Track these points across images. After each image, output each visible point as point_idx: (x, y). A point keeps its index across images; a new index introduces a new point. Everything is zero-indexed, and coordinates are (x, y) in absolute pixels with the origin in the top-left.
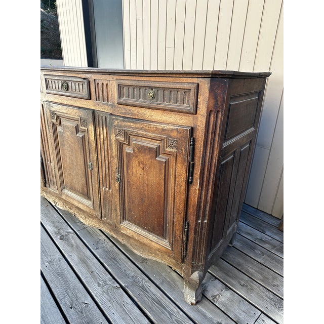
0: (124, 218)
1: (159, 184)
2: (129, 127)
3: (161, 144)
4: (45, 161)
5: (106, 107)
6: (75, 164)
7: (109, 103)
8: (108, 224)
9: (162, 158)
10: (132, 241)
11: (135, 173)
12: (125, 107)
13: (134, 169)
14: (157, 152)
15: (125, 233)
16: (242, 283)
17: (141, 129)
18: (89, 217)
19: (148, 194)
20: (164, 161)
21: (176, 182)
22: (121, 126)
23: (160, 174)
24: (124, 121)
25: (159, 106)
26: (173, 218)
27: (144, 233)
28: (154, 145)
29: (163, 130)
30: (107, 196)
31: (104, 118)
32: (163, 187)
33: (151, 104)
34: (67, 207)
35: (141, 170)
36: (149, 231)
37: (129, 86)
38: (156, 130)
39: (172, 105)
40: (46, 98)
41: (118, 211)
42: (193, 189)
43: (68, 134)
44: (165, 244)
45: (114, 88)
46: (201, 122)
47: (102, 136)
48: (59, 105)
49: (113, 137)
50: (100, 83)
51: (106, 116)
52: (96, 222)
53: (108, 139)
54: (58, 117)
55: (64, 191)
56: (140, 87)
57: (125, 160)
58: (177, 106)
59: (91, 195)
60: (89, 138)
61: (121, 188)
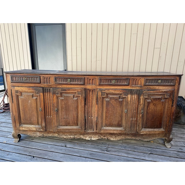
0: (142, 128)
1: (162, 109)
2: (151, 92)
3: (163, 96)
4: (87, 117)
6: (115, 113)
7: (139, 86)
8: (131, 134)
9: (163, 100)
10: (144, 136)
11: (151, 108)
13: (151, 107)
14: (161, 99)
15: (143, 133)
17: (156, 92)
18: (119, 135)
19: (156, 114)
21: (168, 107)
22: (147, 93)
23: (162, 105)
24: (148, 91)
26: (166, 119)
27: (152, 130)
28: (160, 97)
29: (165, 91)
30: (133, 122)
31: (136, 91)
32: (163, 110)
33: (160, 84)
34: (102, 137)
35: (154, 106)
36: (155, 128)
37: (150, 80)
38: (162, 92)
39: (167, 84)
40: (98, 87)
41: (140, 125)
42: (172, 108)
43: (113, 100)
44: (162, 130)
45: (143, 81)
46: (176, 88)
47: (134, 98)
48: (108, 90)
49: (142, 97)
50: (135, 79)
51: (137, 90)
52: (123, 136)
53: (137, 99)
54: (107, 94)
55: (103, 128)
56: (155, 80)
57: (146, 104)
58: (169, 84)
59: (124, 124)
60: (127, 100)
61: (143, 116)
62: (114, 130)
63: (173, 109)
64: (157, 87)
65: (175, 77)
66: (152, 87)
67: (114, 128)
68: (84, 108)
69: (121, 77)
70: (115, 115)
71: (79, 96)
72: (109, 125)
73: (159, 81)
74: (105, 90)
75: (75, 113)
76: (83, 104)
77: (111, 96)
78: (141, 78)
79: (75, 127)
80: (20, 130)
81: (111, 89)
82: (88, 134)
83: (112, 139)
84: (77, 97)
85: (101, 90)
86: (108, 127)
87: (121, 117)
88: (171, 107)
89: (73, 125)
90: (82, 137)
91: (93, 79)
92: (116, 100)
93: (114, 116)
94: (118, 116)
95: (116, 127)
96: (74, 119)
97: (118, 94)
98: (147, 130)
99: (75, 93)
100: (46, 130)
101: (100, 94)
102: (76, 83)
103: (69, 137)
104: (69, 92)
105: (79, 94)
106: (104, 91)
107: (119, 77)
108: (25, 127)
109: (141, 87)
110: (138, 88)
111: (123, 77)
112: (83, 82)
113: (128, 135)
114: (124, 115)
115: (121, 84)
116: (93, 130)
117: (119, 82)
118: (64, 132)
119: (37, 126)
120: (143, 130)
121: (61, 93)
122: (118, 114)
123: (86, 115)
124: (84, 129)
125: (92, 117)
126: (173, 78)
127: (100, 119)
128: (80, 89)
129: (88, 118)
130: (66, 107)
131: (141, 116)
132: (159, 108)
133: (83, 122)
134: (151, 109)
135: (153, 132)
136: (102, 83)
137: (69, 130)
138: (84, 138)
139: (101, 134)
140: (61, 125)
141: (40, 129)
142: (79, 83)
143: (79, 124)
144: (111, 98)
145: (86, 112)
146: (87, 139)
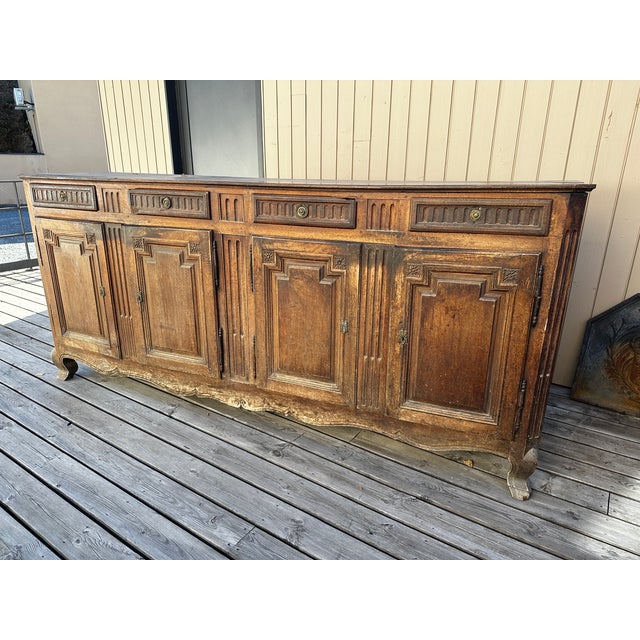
0: (406, 397)
1: (482, 334)
2: (435, 260)
3: (489, 279)
4: (228, 333)
5: (386, 237)
6: (309, 327)
7: (392, 231)
8: (368, 413)
9: (489, 298)
10: (416, 431)
11: (438, 325)
12: (423, 234)
13: (436, 321)
14: (482, 291)
15: (408, 419)
16: (568, 467)
17: (457, 261)
18: (325, 410)
19: (459, 352)
20: (494, 301)
21: (514, 327)
22: (419, 261)
23: (486, 318)
24: (424, 253)
25: (490, 229)
26: (505, 377)
27: (445, 411)
28: (477, 281)
29: (496, 259)
30: (372, 368)
31: (381, 253)
32: (489, 338)
33: (476, 227)
34: (273, 405)
35: (449, 319)
36: (455, 407)
37: (436, 206)
38: (485, 261)
39: (509, 227)
40: (253, 230)
41: (397, 387)
42: (536, 333)
43: (301, 282)
44: (486, 419)
45: (406, 210)
46: (554, 245)
47: (372, 279)
48: (284, 240)
49: (399, 278)
50: (378, 205)
51: (385, 249)
52: (339, 416)
53: (385, 282)
54: (281, 258)
55: (272, 377)
56: (457, 206)
57: (418, 308)
58: (519, 227)
59: (339, 373)
60: (348, 284)
61: (406, 351)
62: (308, 389)
63: (539, 337)
64: (465, 240)
65: (548, 196)
66: (442, 238)
67: (309, 382)
68: (212, 301)
69: (325, 194)
70: (309, 336)
71: (196, 259)
72: (291, 369)
73: (475, 213)
74: (271, 242)
75: (189, 314)
76: (210, 288)
77: (292, 265)
78: (398, 201)
79: (191, 360)
80: (66, 348)
81: (292, 239)
82: (232, 387)
83: (305, 419)
84: (191, 260)
85: (260, 241)
86: (288, 374)
87: (331, 345)
88: (526, 327)
89: (185, 353)
90: (215, 393)
91: (236, 200)
92: (311, 280)
93: (306, 340)
94: (318, 340)
95: (316, 378)
96: (187, 331)
97: (317, 260)
98: (426, 408)
99: (185, 246)
100: (121, 357)
101: (257, 254)
102: (187, 211)
103: (181, 387)
104: (166, 241)
105: (196, 251)
106: (271, 247)
107: (318, 194)
108: (74, 340)
109: (399, 235)
110: (388, 241)
111: (333, 194)
112: (205, 209)
113: (357, 413)
114: (339, 338)
115: (326, 220)
116: (248, 379)
117: (319, 214)
118: (168, 370)
119: (100, 340)
120: (409, 405)
121: (148, 245)
122: (317, 332)
123: (223, 326)
124: (217, 369)
125: (241, 333)
126: (536, 203)
127: (264, 345)
128: (196, 234)
129: (231, 336)
130: (163, 291)
131: (398, 349)
132: (473, 326)
133: (214, 346)
134: (439, 329)
135: (447, 423)
136: (264, 217)
137: (176, 364)
138: (223, 400)
139: (271, 395)
140: (156, 348)
141: (106, 349)
142: (194, 212)
143: (203, 351)
144: (293, 273)
145: (222, 314)
146: (230, 403)
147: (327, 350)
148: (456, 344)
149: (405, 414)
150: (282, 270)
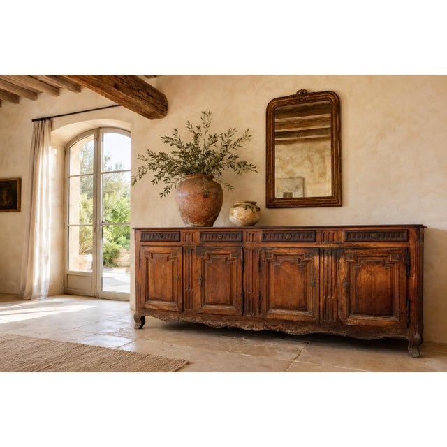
2: (360, 252)
3: (386, 259)
4: (247, 292)
7: (335, 242)
9: (387, 266)
12: (351, 243)
13: (362, 277)
15: (352, 324)
17: (372, 253)
20: (390, 267)
22: (351, 253)
24: (354, 250)
26: (399, 300)
28: (380, 260)
29: (388, 251)
30: (328, 301)
31: (330, 251)
35: (369, 275)
38: (383, 252)
40: (261, 245)
42: (410, 280)
43: (287, 265)
44: (393, 319)
45: (341, 235)
48: (279, 248)
49: (342, 261)
51: (332, 249)
53: (333, 263)
54: (275, 255)
55: (270, 311)
57: (353, 272)
59: (310, 306)
60: (313, 265)
61: (348, 292)
62: (292, 316)
66: (360, 244)
67: (292, 312)
69: (299, 229)
70: (292, 289)
71: (235, 259)
72: (281, 306)
74: (270, 250)
77: (282, 259)
78: (337, 231)
79: (226, 308)
81: (283, 247)
82: (249, 319)
84: (231, 260)
85: (265, 249)
87: (305, 293)
88: (406, 277)
89: (224, 305)
90: (238, 324)
91: (253, 234)
92: (293, 263)
94: (297, 291)
95: (296, 309)
97: (296, 255)
98: (361, 317)
99: (229, 254)
100: (183, 311)
101: (263, 257)
102: (230, 239)
103: (218, 323)
104: (219, 252)
105: (235, 256)
106: (271, 252)
107: (296, 229)
108: (152, 305)
109: (339, 244)
110: (332, 246)
111: (304, 230)
112: (240, 238)
114: (310, 288)
115: (300, 239)
116: (255, 314)
119: (171, 303)
122: (297, 287)
124: (240, 311)
125: (253, 291)
128: (234, 249)
131: (344, 291)
132: (380, 278)
133: (240, 298)
134: (364, 280)
136: (267, 239)
138: (242, 327)
139: (268, 321)
140: (207, 304)
141: (174, 307)
142: (234, 240)
143: (234, 303)
144: (282, 262)
145: (245, 283)
146: (246, 328)
147: (302, 296)
148: (373, 287)
149: (350, 322)
150: (277, 261)
